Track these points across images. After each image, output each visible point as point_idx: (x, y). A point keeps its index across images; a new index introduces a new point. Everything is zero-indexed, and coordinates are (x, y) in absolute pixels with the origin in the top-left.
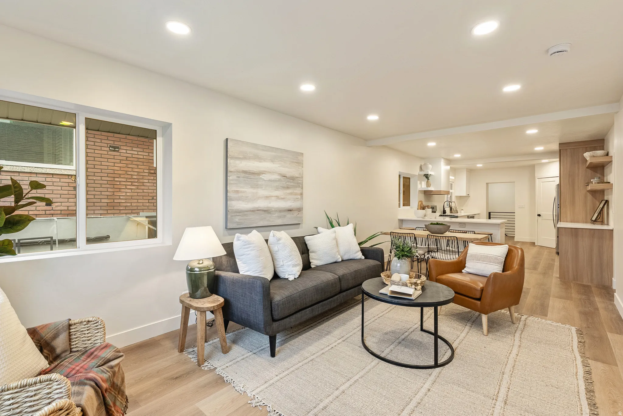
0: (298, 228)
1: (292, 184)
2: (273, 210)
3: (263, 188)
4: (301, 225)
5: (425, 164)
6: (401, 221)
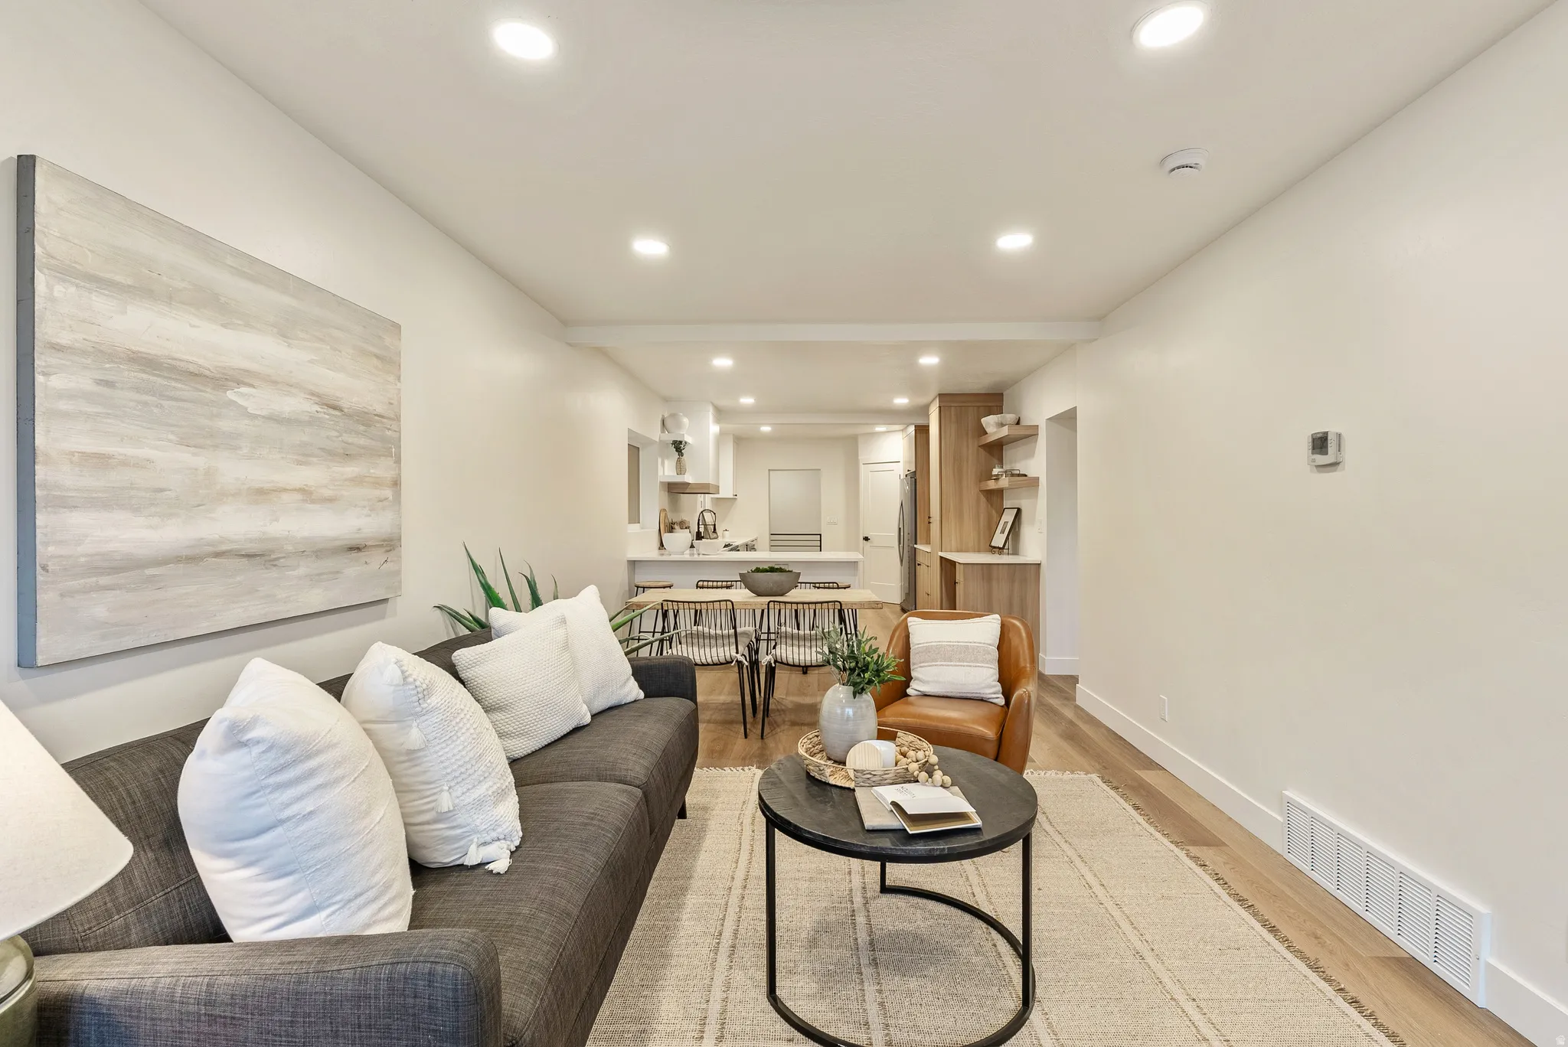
1: (362, 441)
2: (290, 548)
3: (240, 448)
5: (673, 416)
6: (633, 564)
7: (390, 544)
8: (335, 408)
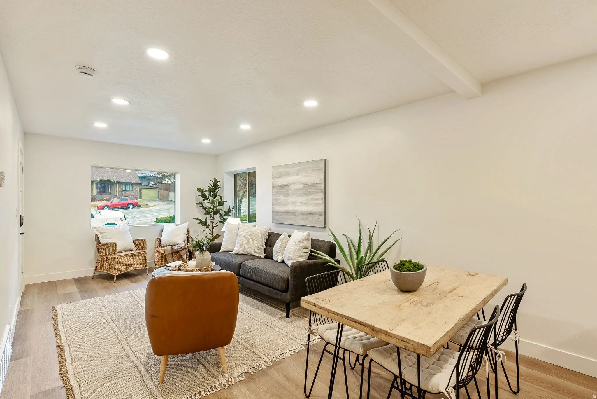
1: (313, 190)
2: (298, 212)
3: (291, 196)
7: (321, 214)
8: (306, 185)
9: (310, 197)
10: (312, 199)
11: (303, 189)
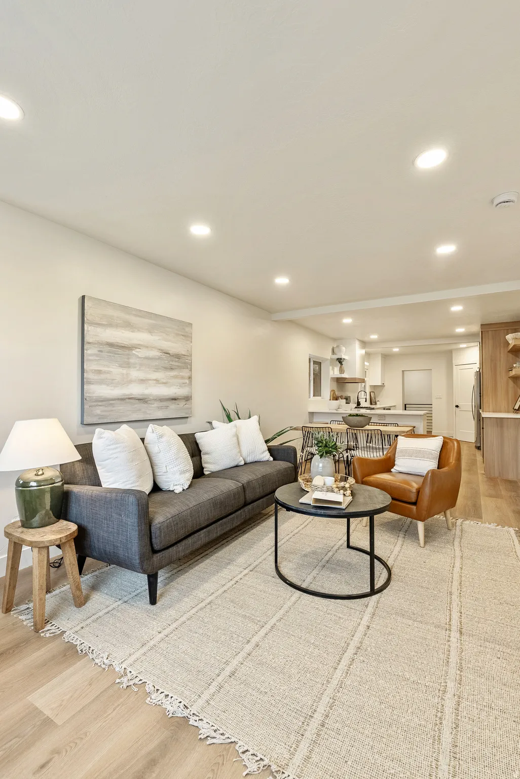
0: (186, 423)
1: (177, 364)
2: (152, 398)
3: (136, 367)
4: (189, 419)
5: (338, 346)
6: (312, 414)
7: (188, 399)
8: (167, 353)
9: (173, 373)
10: (176, 377)
11: (160, 358)
